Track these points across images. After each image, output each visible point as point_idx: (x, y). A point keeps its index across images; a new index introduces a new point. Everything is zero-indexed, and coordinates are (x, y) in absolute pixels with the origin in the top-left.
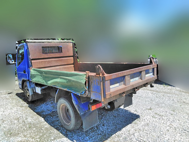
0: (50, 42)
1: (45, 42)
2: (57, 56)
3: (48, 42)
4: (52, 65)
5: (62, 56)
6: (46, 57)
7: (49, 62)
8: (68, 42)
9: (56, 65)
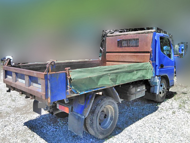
0: (126, 35)
1: (121, 35)
2: (133, 51)
3: (124, 35)
4: (125, 61)
5: (138, 50)
6: (120, 51)
7: (123, 56)
8: (148, 33)
9: (130, 61)
